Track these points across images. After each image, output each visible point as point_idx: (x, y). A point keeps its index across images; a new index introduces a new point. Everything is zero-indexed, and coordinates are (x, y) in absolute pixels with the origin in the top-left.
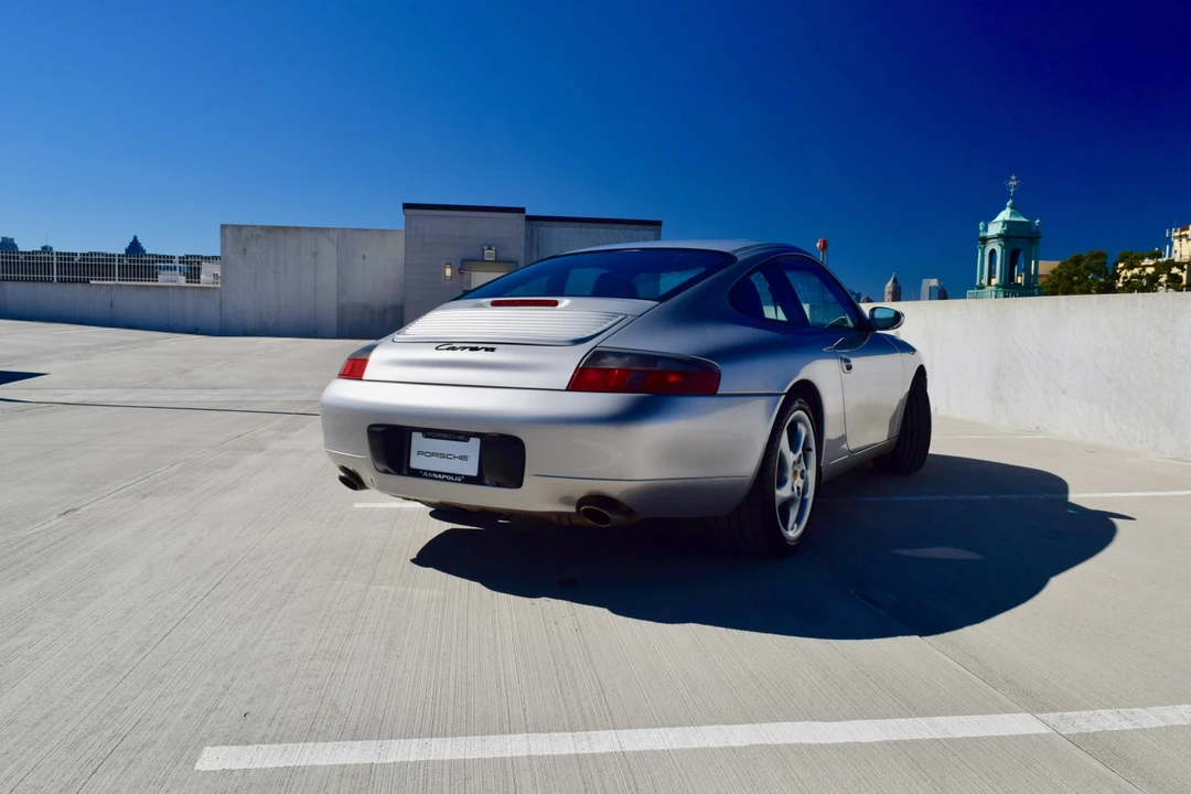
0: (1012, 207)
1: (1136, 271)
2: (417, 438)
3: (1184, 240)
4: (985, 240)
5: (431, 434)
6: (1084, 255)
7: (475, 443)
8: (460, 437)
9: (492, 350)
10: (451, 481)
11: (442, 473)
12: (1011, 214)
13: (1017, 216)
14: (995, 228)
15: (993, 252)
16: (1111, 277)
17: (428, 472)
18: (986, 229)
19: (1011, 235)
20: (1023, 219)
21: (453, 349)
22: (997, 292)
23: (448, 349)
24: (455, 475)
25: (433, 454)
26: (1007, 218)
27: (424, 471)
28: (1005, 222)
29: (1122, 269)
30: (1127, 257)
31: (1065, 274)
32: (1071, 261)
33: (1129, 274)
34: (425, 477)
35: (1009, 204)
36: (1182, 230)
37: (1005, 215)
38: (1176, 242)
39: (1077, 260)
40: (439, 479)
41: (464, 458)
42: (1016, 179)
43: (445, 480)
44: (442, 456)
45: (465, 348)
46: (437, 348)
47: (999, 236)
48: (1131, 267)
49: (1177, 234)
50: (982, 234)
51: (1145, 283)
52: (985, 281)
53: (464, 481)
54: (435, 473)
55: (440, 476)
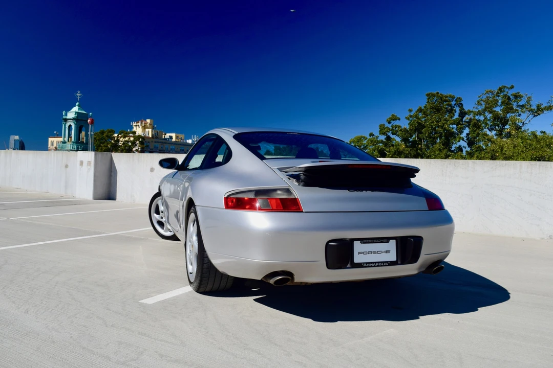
0: (79, 106)
1: (127, 139)
2: (357, 245)
3: (138, 127)
4: (66, 120)
5: (366, 241)
6: (105, 131)
7: (393, 243)
8: (384, 240)
10: (382, 266)
11: (376, 263)
12: (79, 109)
13: (81, 110)
14: (71, 115)
15: (70, 126)
16: (116, 141)
17: (367, 263)
18: (66, 115)
19: (79, 119)
20: (84, 112)
21: (360, 191)
22: (73, 145)
23: (357, 191)
24: (383, 262)
25: (368, 253)
26: (77, 111)
27: (364, 263)
28: (76, 113)
29: (121, 137)
30: (122, 133)
31: (97, 138)
32: (100, 132)
33: (124, 140)
34: (365, 267)
35: (77, 104)
36: (137, 123)
37: (76, 109)
38: (135, 127)
39: (103, 133)
40: (374, 266)
41: (387, 252)
42: (81, 93)
43: (378, 266)
44: (375, 253)
45: (367, 190)
46: (349, 190)
47: (73, 119)
48: (125, 137)
49: (135, 124)
50: (64, 117)
51: (130, 144)
52: (66, 139)
53: (389, 265)
54: (371, 263)
55: (374, 264)
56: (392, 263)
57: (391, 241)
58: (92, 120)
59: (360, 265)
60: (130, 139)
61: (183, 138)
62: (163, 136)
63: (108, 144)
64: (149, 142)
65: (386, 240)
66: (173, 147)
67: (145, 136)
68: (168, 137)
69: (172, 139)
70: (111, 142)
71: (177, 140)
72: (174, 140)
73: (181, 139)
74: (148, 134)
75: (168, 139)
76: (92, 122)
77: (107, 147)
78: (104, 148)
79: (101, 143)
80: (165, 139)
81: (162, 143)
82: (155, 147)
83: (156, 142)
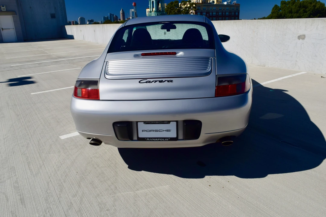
1: (186, 6)
2: (141, 125)
5: (148, 122)
7: (174, 124)
8: (165, 122)
9: (171, 81)
10: (162, 141)
11: (157, 138)
15: (153, 2)
16: (180, 8)
17: (149, 138)
21: (149, 82)
22: (155, 13)
23: (146, 82)
24: (164, 138)
25: (151, 131)
27: (147, 138)
29: (182, 5)
30: (184, 2)
31: (169, 7)
32: (170, 3)
33: (184, 7)
34: (148, 140)
39: (172, 3)
40: (156, 141)
41: (168, 131)
43: (159, 140)
44: (156, 131)
45: (156, 81)
46: (139, 82)
48: (184, 5)
51: (187, 9)
52: (151, 10)
55: (156, 139)
56: (172, 139)
57: (172, 123)
58: (135, 3)
60: (187, 5)
61: (221, 1)
62: (209, 1)
63: (175, 10)
64: (200, 6)
66: (215, 8)
67: (198, 2)
68: (212, 2)
69: (214, 2)
70: (177, 9)
71: (218, 3)
72: (215, 3)
73: (220, 2)
74: (200, 1)
75: (212, 3)
76: (135, 5)
77: (175, 12)
78: (173, 13)
79: (171, 10)
80: (210, 3)
81: (208, 6)
82: (203, 9)
83: (204, 6)
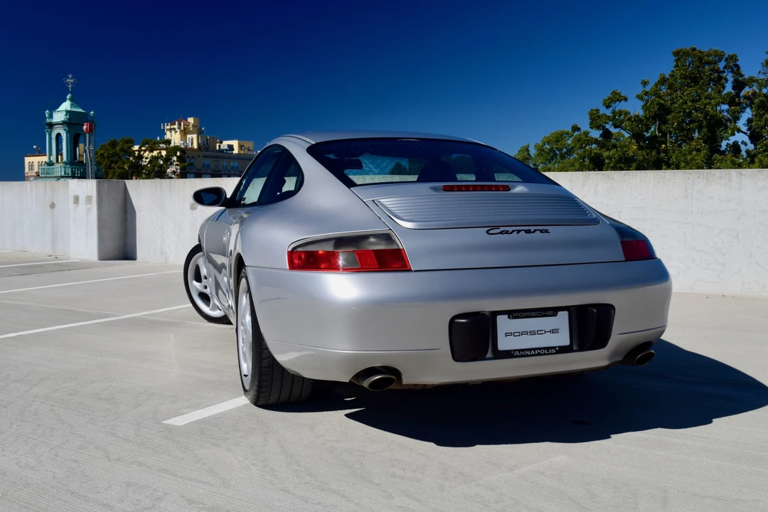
0: (71, 100)
1: (155, 153)
2: (502, 321)
3: (173, 132)
4: (51, 126)
5: (517, 314)
6: (118, 141)
7: (564, 315)
8: (549, 313)
9: (547, 231)
10: (545, 354)
11: (534, 349)
12: (72, 105)
13: (76, 107)
14: (59, 116)
15: (59, 135)
16: (137, 157)
17: (519, 351)
18: (51, 116)
19: (72, 122)
20: (81, 110)
21: (507, 232)
22: (65, 168)
23: (501, 233)
24: (548, 349)
25: (522, 334)
26: (69, 109)
27: (515, 350)
28: (67, 112)
29: (145, 151)
30: (147, 143)
31: (106, 155)
32: (109, 144)
33: (150, 155)
34: (517, 356)
35: (68, 97)
36: (171, 125)
37: (66, 106)
38: (168, 133)
39: (114, 144)
40: (533, 355)
41: (554, 331)
42: (73, 78)
43: (539, 354)
44: (533, 333)
46: (487, 232)
47: (63, 123)
48: (151, 151)
49: (168, 127)
50: (48, 121)
51: (161, 162)
52: (53, 158)
53: (557, 352)
54: (528, 350)
55: (533, 352)
56: (562, 350)
57: (560, 313)
58: (91, 126)
59: (508, 354)
60: (160, 153)
61: (251, 148)
62: (218, 145)
63: (124, 163)
64: (193, 157)
65: (552, 311)
66: (236, 164)
67: (186, 146)
68: (226, 148)
69: (233, 150)
70: (128, 159)
71: (242, 152)
72: (236, 151)
73: (249, 150)
74: (192, 143)
75: (226, 150)
76: (91, 130)
77: (123, 168)
78: (118, 171)
79: (112, 162)
80: (221, 151)
81: (216, 157)
82: (204, 166)
83: (205, 157)
